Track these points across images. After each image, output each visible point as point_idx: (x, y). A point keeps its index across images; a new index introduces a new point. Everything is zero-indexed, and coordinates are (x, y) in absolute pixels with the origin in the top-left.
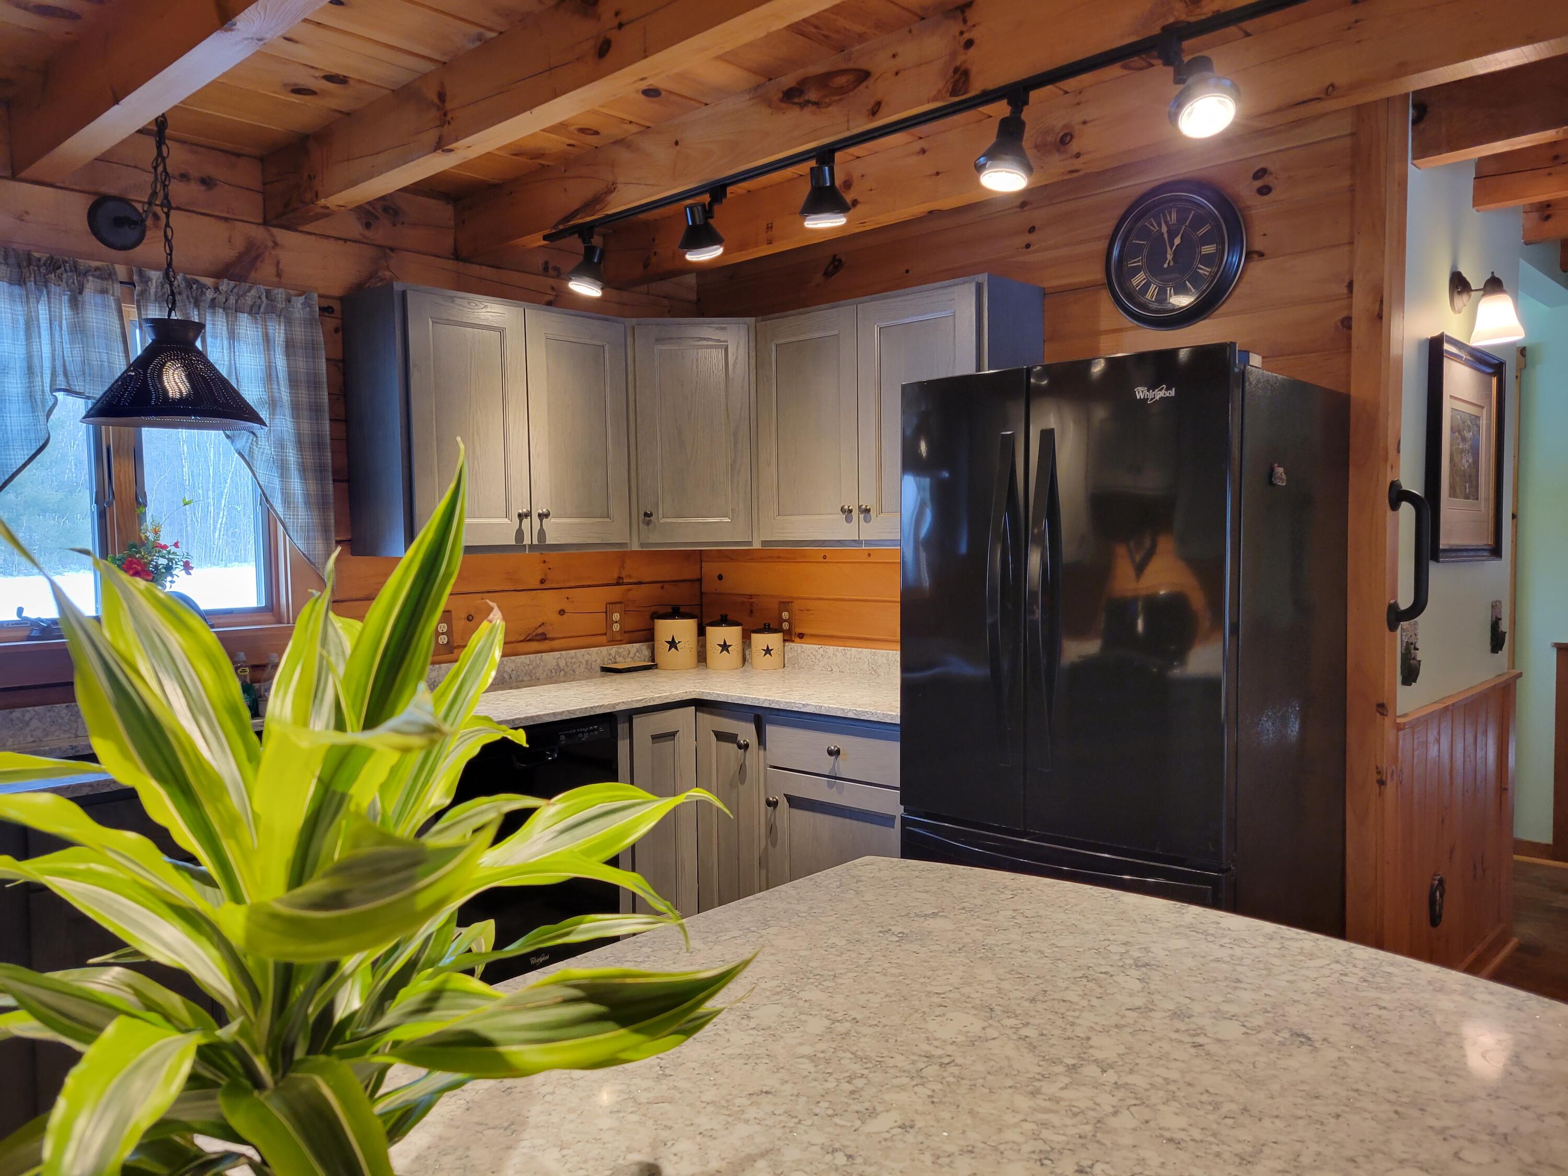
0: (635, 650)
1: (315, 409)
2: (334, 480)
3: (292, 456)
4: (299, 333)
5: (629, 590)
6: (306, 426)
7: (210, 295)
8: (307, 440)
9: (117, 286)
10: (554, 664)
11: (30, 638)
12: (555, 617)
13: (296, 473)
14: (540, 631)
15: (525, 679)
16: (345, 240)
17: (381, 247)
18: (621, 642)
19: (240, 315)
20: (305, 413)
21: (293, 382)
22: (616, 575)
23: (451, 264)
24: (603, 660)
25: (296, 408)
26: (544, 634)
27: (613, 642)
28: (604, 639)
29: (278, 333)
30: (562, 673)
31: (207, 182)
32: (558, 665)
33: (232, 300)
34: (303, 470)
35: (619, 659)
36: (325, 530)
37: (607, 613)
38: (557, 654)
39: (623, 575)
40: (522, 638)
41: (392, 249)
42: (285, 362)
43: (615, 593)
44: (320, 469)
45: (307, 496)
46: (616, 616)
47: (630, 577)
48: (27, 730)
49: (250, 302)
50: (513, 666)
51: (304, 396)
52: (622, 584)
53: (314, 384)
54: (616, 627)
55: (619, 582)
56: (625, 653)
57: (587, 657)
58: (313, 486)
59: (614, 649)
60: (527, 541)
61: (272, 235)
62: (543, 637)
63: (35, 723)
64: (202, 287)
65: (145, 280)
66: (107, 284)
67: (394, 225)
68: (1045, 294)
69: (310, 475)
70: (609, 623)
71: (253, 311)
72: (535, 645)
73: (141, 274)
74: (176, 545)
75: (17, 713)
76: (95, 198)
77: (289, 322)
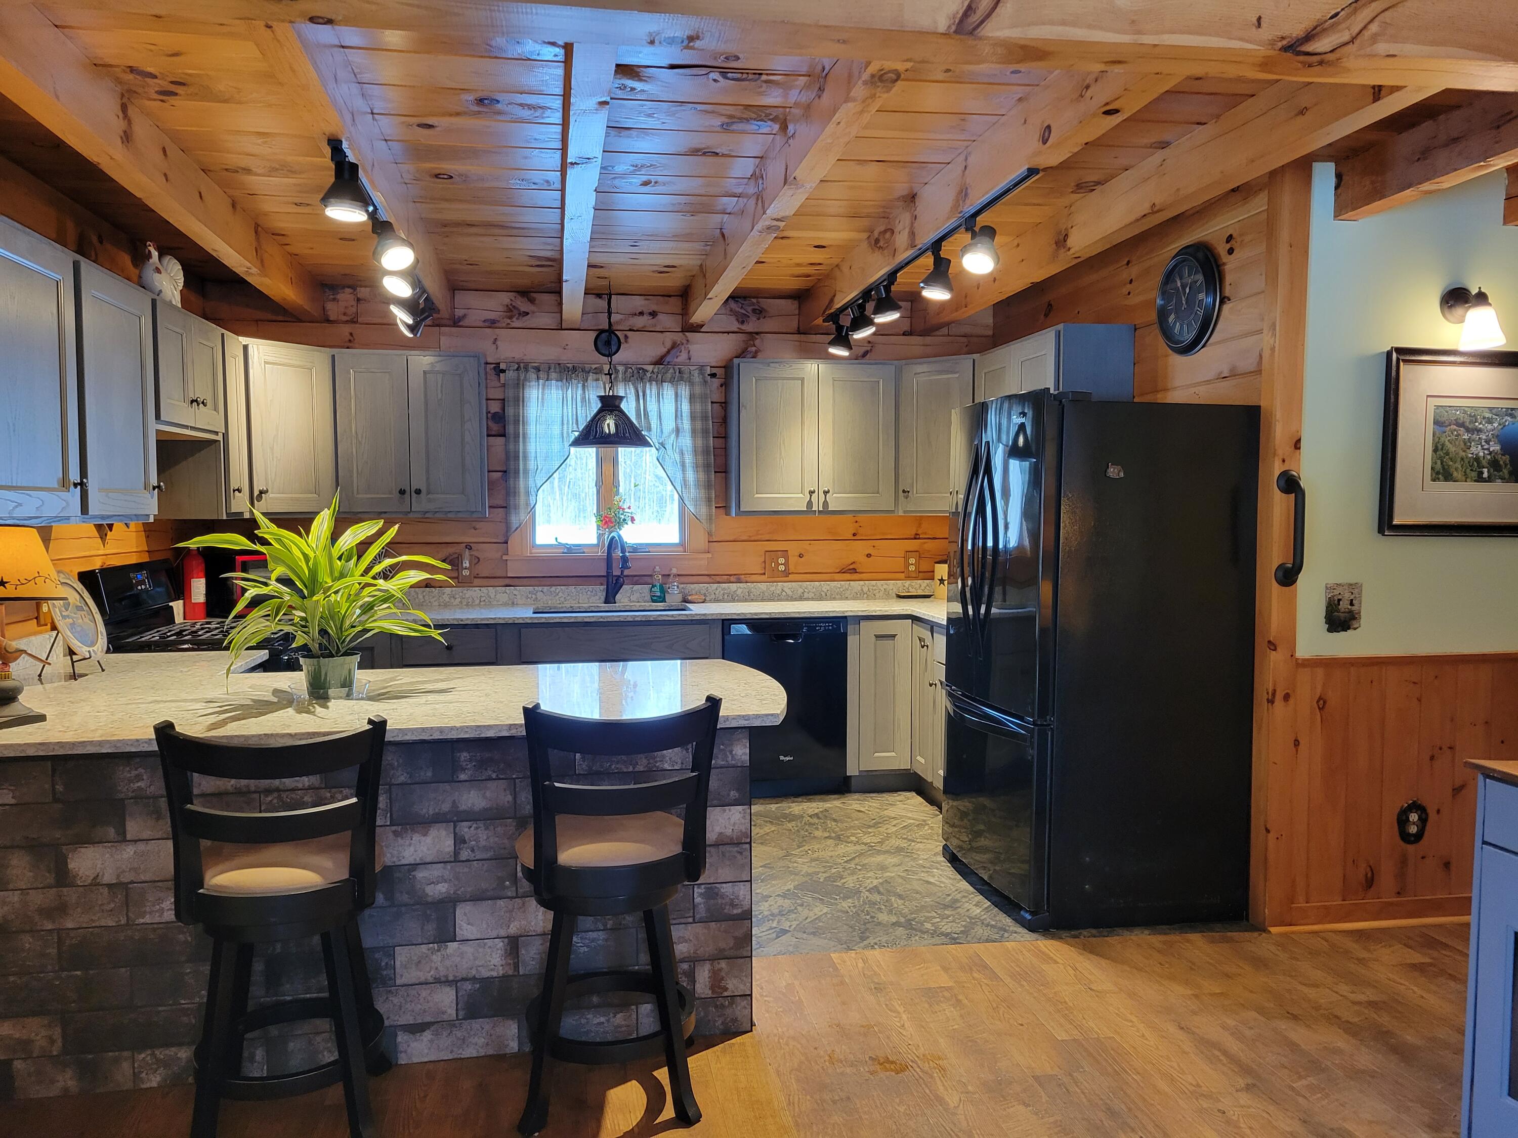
0: (925, 585)
1: (705, 432)
2: (715, 472)
3: (689, 459)
4: (698, 390)
5: (925, 543)
6: (700, 442)
7: (648, 375)
8: (700, 449)
9: (604, 376)
10: (859, 588)
11: (563, 553)
12: (863, 559)
13: (691, 469)
14: (851, 567)
15: (837, 597)
16: (728, 333)
17: (751, 333)
18: (916, 578)
19: (665, 384)
20: (700, 435)
21: (693, 418)
22: (914, 532)
23: (796, 337)
24: (898, 589)
25: (694, 432)
26: (854, 569)
27: (908, 578)
28: (902, 576)
29: (685, 391)
30: (865, 595)
31: (653, 314)
32: (862, 590)
33: (660, 377)
34: (696, 466)
35: (911, 590)
36: (709, 500)
37: (906, 558)
38: (862, 583)
39: (919, 532)
40: (838, 571)
41: (757, 333)
42: (689, 407)
43: (914, 545)
44: (707, 466)
45: (697, 480)
46: (912, 561)
47: (925, 533)
48: (557, 597)
49: (670, 376)
50: (828, 588)
51: (699, 424)
52: (919, 539)
53: (704, 418)
54: (912, 568)
55: (916, 537)
56: (918, 586)
57: (885, 586)
58: (702, 476)
59: (907, 583)
60: (815, 508)
61: (686, 337)
62: (854, 571)
63: (560, 594)
64: (645, 371)
65: (617, 371)
66: (599, 376)
67: (759, 319)
68: (1135, 329)
69: (701, 469)
70: (907, 565)
71: (671, 381)
72: (848, 576)
73: (615, 369)
74: (629, 508)
75: (553, 588)
76: (597, 332)
77: (691, 383)
